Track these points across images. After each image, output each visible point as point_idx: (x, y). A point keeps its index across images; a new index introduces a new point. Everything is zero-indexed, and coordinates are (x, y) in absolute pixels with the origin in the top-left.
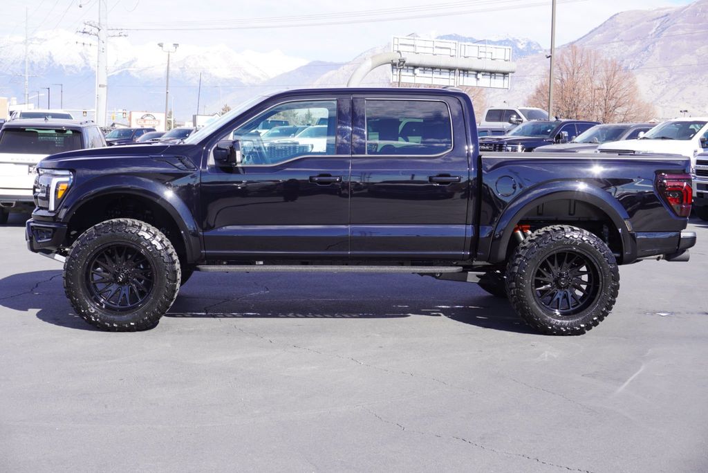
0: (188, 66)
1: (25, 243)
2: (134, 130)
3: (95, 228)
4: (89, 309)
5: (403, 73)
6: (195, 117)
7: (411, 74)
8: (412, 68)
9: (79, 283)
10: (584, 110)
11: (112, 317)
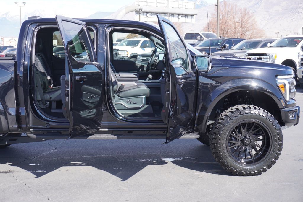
5: (141, 16)
7: (146, 16)
8: (146, 13)
10: (231, 33)
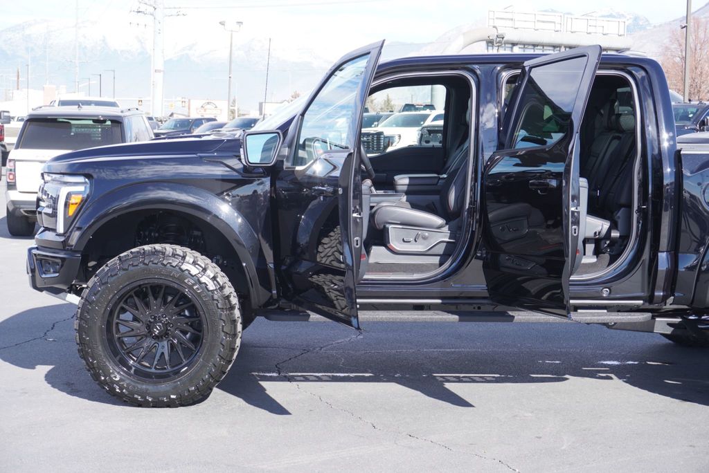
0: (253, 50)
1: (27, 278)
2: (192, 120)
3: (120, 259)
4: (112, 376)
6: (261, 104)
8: (510, 46)
9: (98, 338)
11: (144, 387)
